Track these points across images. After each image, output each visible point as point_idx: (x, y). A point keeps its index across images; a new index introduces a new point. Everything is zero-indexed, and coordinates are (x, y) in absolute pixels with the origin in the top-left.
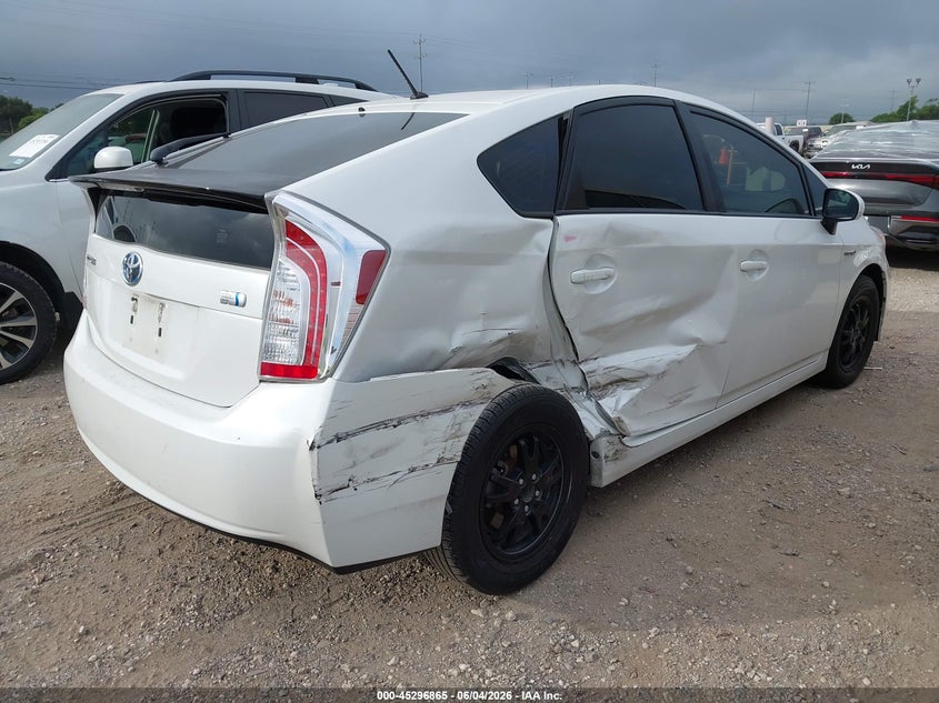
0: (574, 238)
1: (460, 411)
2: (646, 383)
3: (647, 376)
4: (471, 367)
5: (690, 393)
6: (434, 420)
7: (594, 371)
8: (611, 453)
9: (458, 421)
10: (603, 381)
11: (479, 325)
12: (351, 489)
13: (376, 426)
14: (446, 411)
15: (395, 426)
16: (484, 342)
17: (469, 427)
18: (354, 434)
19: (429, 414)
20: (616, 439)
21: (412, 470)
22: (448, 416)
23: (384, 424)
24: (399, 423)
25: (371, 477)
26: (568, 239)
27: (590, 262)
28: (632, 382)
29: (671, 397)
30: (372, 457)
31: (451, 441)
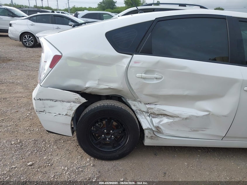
0: (139, 63)
1: (72, 103)
2: (177, 119)
3: (178, 117)
4: (74, 92)
5: (204, 129)
6: (65, 103)
7: (152, 108)
8: (149, 136)
9: (72, 106)
10: (157, 113)
11: (97, 82)
12: (44, 113)
13: (51, 100)
14: (69, 102)
15: (55, 102)
16: (98, 88)
17: (75, 108)
18: (44, 100)
19: (64, 101)
20: (152, 132)
21: (60, 114)
22: (69, 104)
23: (52, 100)
24: (56, 101)
25: (50, 112)
26: (135, 62)
27: (146, 72)
28: (171, 117)
29: (192, 128)
30: (49, 107)
31: (69, 111)
